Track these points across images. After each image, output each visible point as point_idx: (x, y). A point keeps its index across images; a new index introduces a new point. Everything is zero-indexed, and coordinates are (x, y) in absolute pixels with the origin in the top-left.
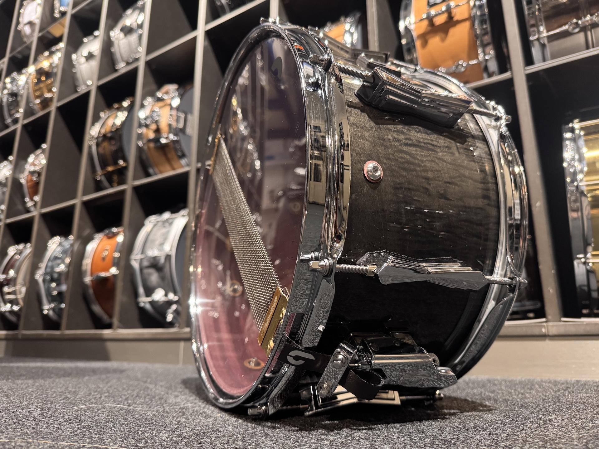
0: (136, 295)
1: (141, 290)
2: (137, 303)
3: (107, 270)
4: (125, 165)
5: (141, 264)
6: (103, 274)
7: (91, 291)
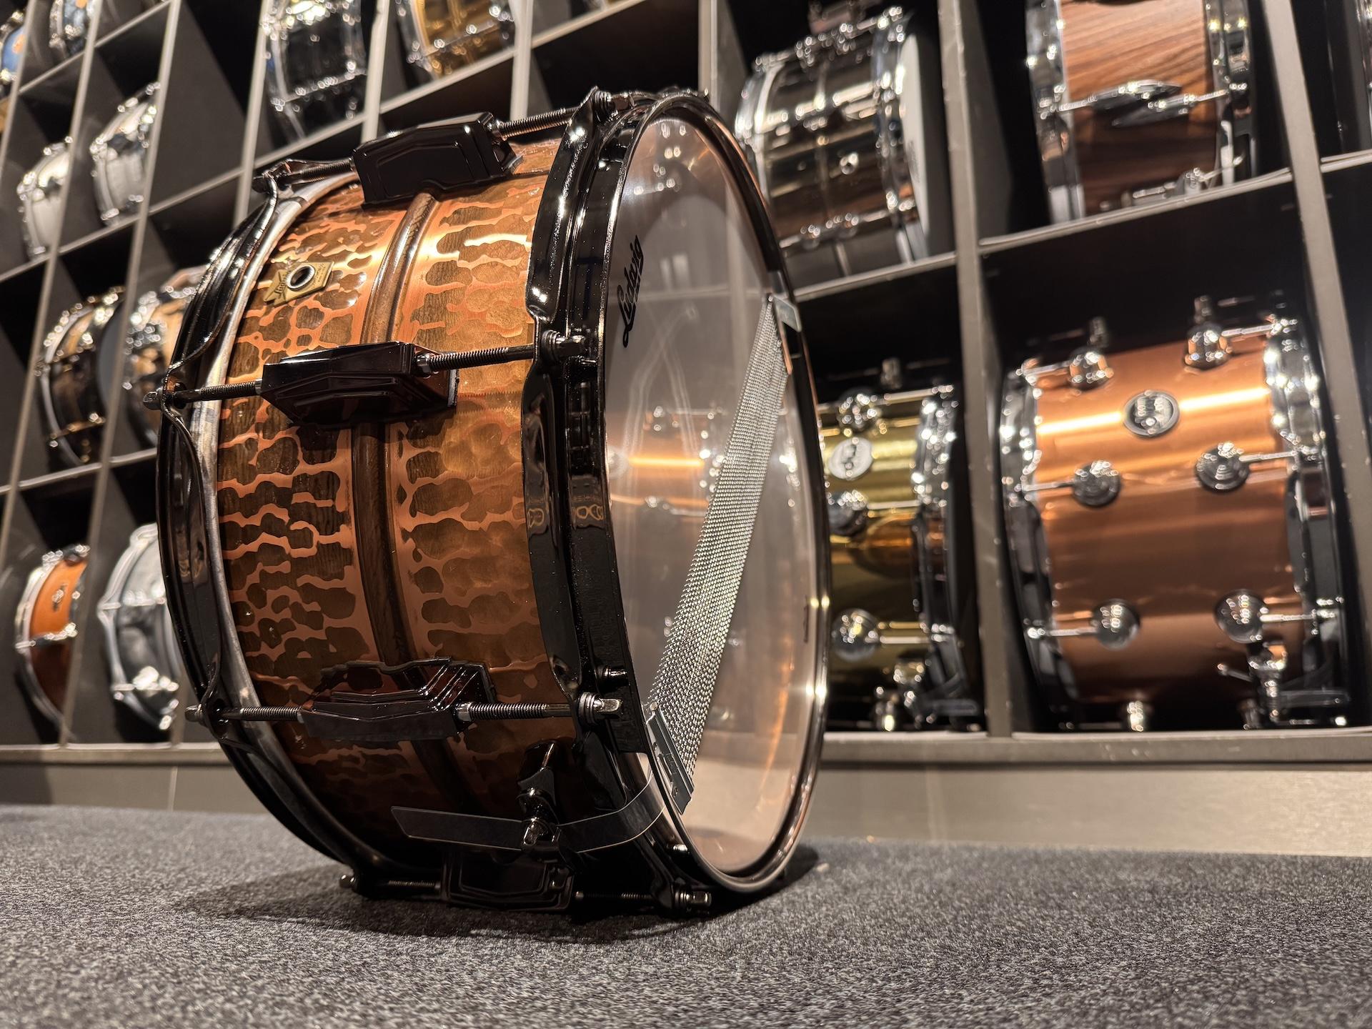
0: (109, 678)
1: (118, 670)
2: (111, 694)
3: (58, 628)
4: (100, 421)
5: (116, 620)
6: (51, 636)
7: (30, 668)
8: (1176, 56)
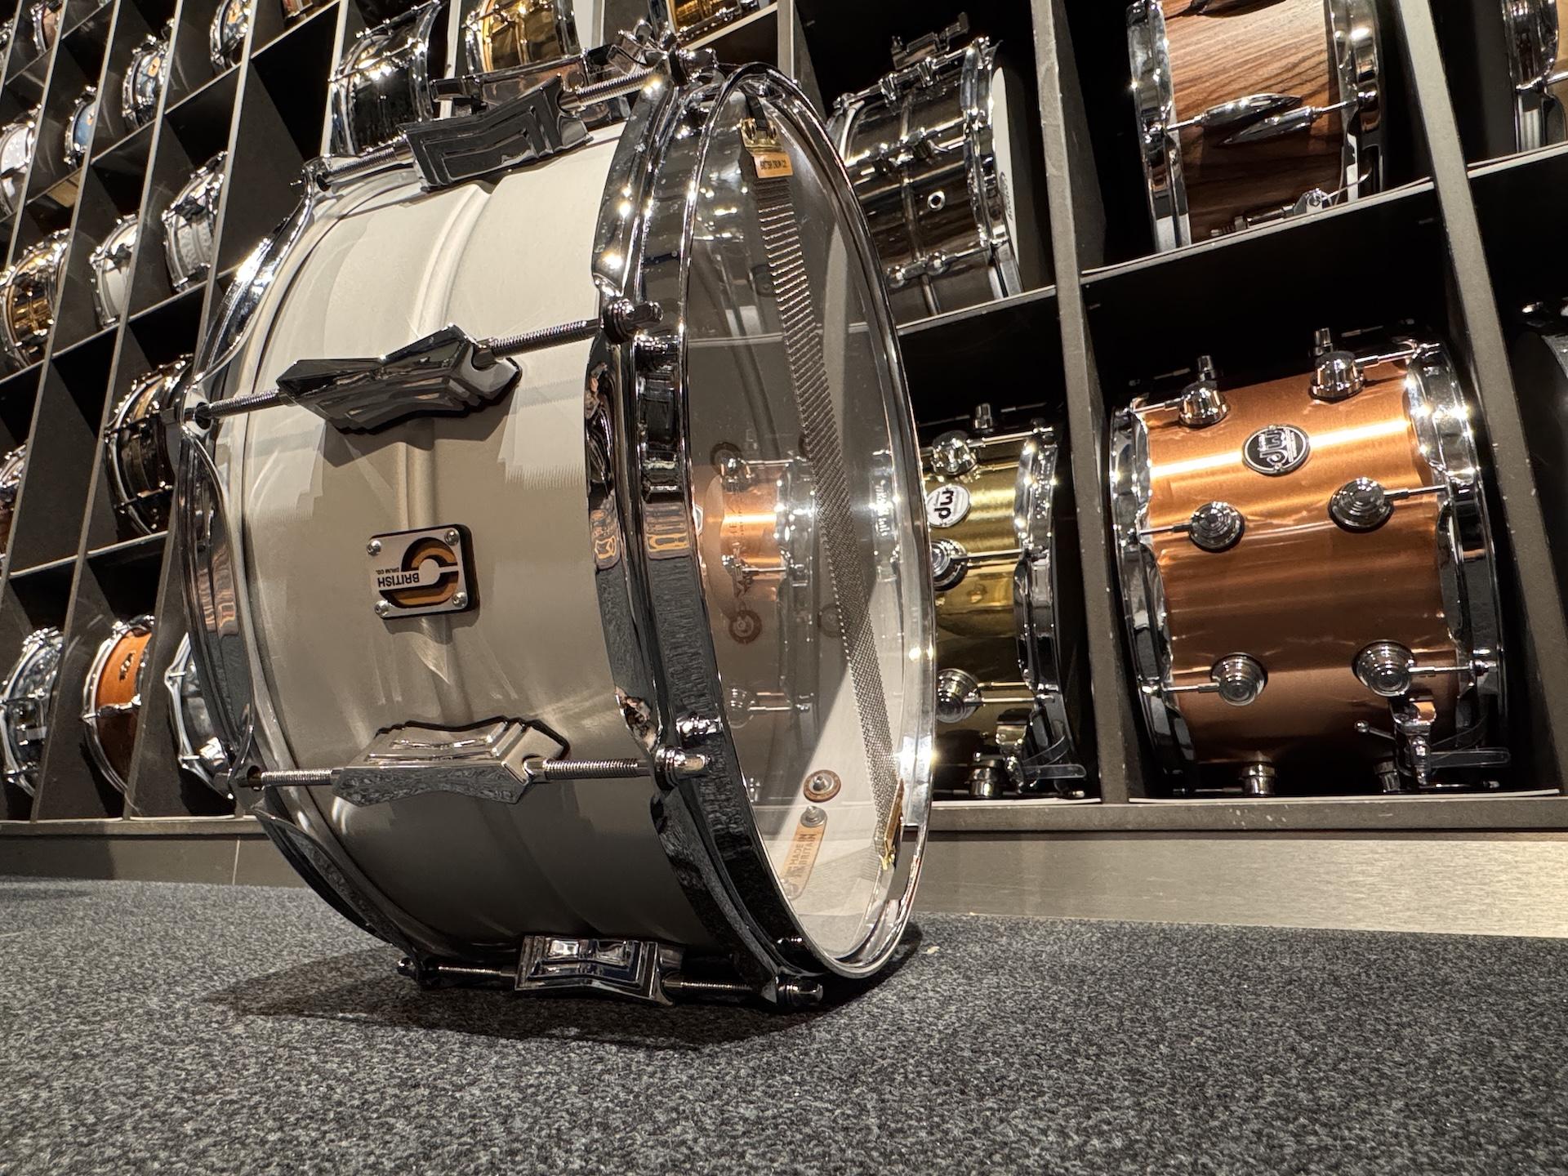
3: (124, 697)
4: (167, 488)
7: (96, 738)
8: (1295, 65)
